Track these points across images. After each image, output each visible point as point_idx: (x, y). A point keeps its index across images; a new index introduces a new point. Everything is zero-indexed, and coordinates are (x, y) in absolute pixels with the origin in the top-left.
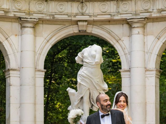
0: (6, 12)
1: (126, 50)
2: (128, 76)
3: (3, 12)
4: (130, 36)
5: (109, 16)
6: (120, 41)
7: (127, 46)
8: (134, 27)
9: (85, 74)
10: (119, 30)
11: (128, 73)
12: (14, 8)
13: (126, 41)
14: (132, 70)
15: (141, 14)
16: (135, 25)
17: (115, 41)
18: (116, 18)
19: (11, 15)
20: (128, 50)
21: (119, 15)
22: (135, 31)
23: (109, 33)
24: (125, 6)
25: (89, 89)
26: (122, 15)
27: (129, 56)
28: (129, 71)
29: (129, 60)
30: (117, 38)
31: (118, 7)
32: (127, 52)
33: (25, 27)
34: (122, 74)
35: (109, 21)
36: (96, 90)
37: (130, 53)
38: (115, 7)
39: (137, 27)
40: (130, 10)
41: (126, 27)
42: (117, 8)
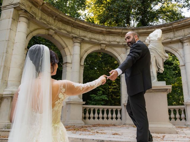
0: (118, 42)
1: (181, 55)
2: (184, 68)
3: (117, 43)
4: (183, 48)
5: (170, 39)
6: (178, 52)
7: (182, 53)
8: (185, 42)
10: (175, 46)
11: (184, 67)
12: (122, 41)
13: (181, 51)
14: (186, 65)
15: (188, 35)
16: (185, 41)
17: (174, 52)
18: (174, 39)
19: (121, 44)
20: (183, 55)
21: (175, 38)
22: (185, 44)
23: (171, 48)
24: (178, 33)
25: (155, 56)
26: (177, 38)
27: (183, 58)
28: (184, 65)
29: (184, 60)
30: (175, 50)
31: (174, 34)
32: (182, 56)
33: (128, 49)
34: (180, 67)
35: (171, 43)
37: (184, 56)
38: (173, 34)
39: (186, 42)
40: (181, 35)
41: (180, 44)
42: (174, 35)
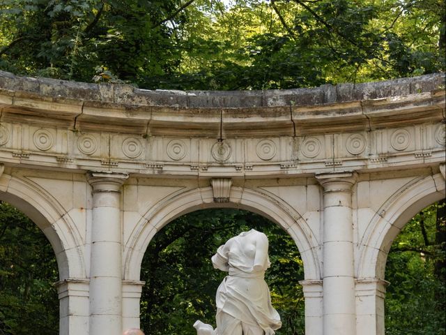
0: (62, 159)
1: (313, 239)
2: (318, 295)
3: (54, 160)
4: (322, 209)
5: (279, 168)
6: (300, 222)
7: (316, 231)
8: (331, 192)
9: (233, 291)
10: (297, 198)
11: (318, 288)
12: (78, 152)
13: (312, 220)
14: (327, 281)
15: (345, 164)
16: (333, 187)
17: (289, 221)
18: (292, 172)
19: (72, 166)
20: (318, 239)
21: (299, 167)
22: (333, 199)
23: (278, 204)
24: (311, 147)
25: (241, 323)
26: (304, 167)
27: (319, 253)
28: (320, 283)
29: (320, 260)
30: (294, 214)
31: (296, 149)
32: (315, 244)
33: (100, 191)
34: (305, 289)
35: (278, 179)
36: (255, 325)
37: (322, 246)
38: (290, 148)
39: (337, 191)
40: (321, 156)
41: (313, 191)
42: (294, 151)
